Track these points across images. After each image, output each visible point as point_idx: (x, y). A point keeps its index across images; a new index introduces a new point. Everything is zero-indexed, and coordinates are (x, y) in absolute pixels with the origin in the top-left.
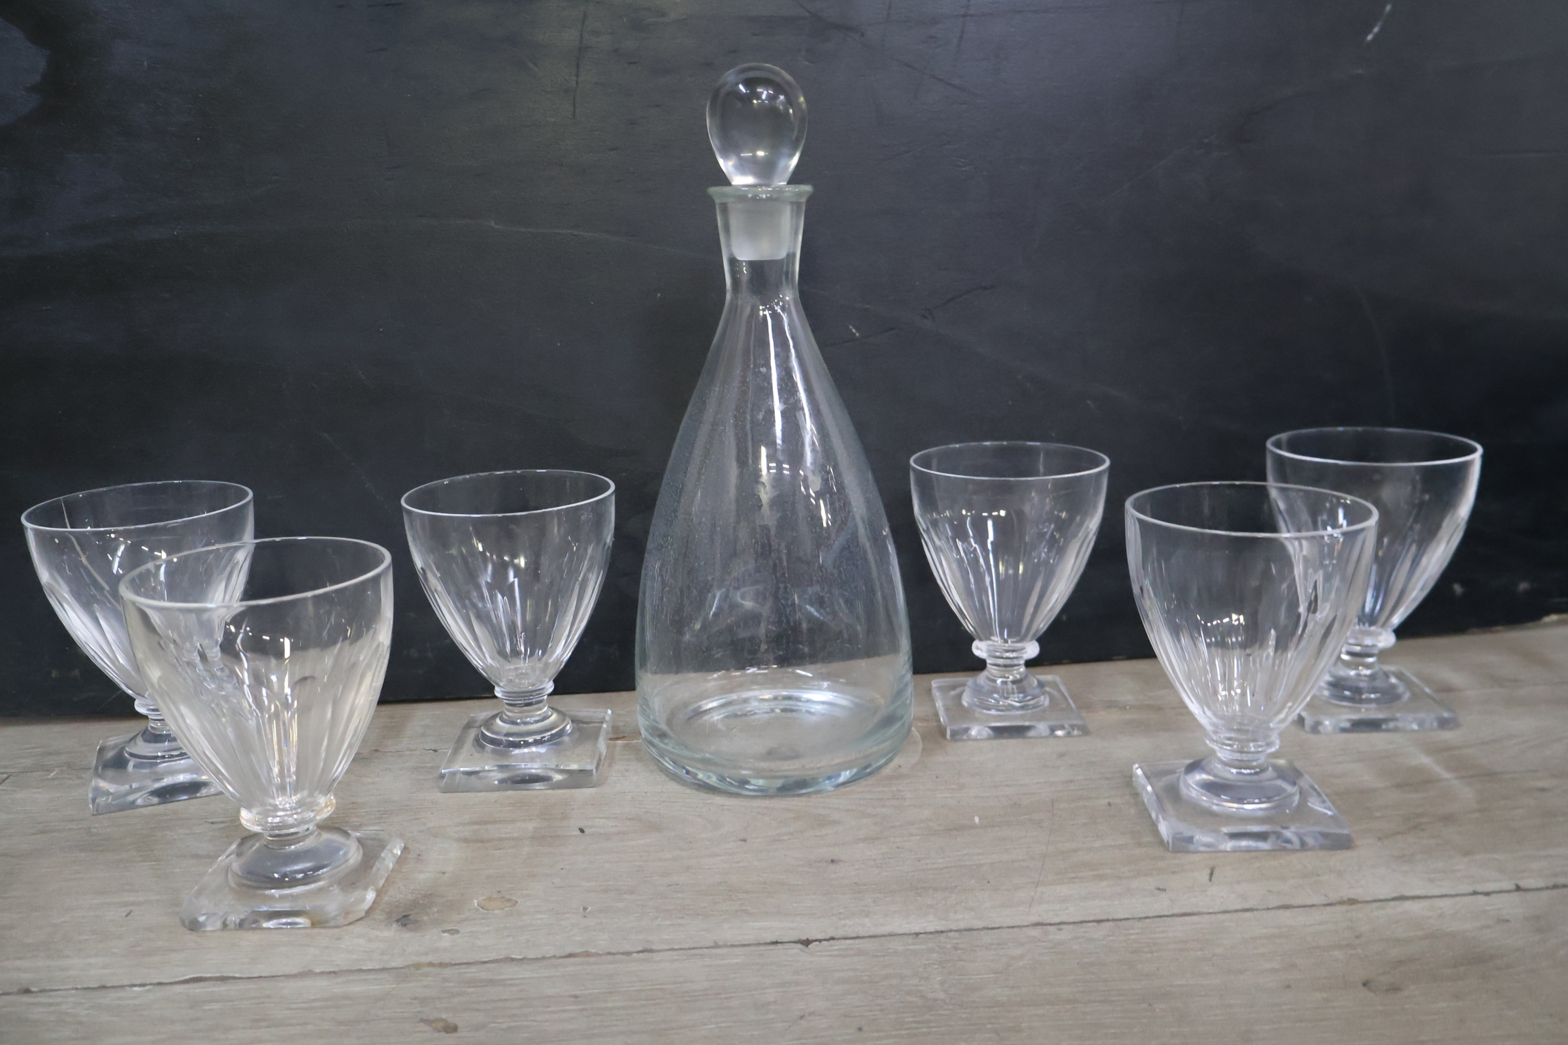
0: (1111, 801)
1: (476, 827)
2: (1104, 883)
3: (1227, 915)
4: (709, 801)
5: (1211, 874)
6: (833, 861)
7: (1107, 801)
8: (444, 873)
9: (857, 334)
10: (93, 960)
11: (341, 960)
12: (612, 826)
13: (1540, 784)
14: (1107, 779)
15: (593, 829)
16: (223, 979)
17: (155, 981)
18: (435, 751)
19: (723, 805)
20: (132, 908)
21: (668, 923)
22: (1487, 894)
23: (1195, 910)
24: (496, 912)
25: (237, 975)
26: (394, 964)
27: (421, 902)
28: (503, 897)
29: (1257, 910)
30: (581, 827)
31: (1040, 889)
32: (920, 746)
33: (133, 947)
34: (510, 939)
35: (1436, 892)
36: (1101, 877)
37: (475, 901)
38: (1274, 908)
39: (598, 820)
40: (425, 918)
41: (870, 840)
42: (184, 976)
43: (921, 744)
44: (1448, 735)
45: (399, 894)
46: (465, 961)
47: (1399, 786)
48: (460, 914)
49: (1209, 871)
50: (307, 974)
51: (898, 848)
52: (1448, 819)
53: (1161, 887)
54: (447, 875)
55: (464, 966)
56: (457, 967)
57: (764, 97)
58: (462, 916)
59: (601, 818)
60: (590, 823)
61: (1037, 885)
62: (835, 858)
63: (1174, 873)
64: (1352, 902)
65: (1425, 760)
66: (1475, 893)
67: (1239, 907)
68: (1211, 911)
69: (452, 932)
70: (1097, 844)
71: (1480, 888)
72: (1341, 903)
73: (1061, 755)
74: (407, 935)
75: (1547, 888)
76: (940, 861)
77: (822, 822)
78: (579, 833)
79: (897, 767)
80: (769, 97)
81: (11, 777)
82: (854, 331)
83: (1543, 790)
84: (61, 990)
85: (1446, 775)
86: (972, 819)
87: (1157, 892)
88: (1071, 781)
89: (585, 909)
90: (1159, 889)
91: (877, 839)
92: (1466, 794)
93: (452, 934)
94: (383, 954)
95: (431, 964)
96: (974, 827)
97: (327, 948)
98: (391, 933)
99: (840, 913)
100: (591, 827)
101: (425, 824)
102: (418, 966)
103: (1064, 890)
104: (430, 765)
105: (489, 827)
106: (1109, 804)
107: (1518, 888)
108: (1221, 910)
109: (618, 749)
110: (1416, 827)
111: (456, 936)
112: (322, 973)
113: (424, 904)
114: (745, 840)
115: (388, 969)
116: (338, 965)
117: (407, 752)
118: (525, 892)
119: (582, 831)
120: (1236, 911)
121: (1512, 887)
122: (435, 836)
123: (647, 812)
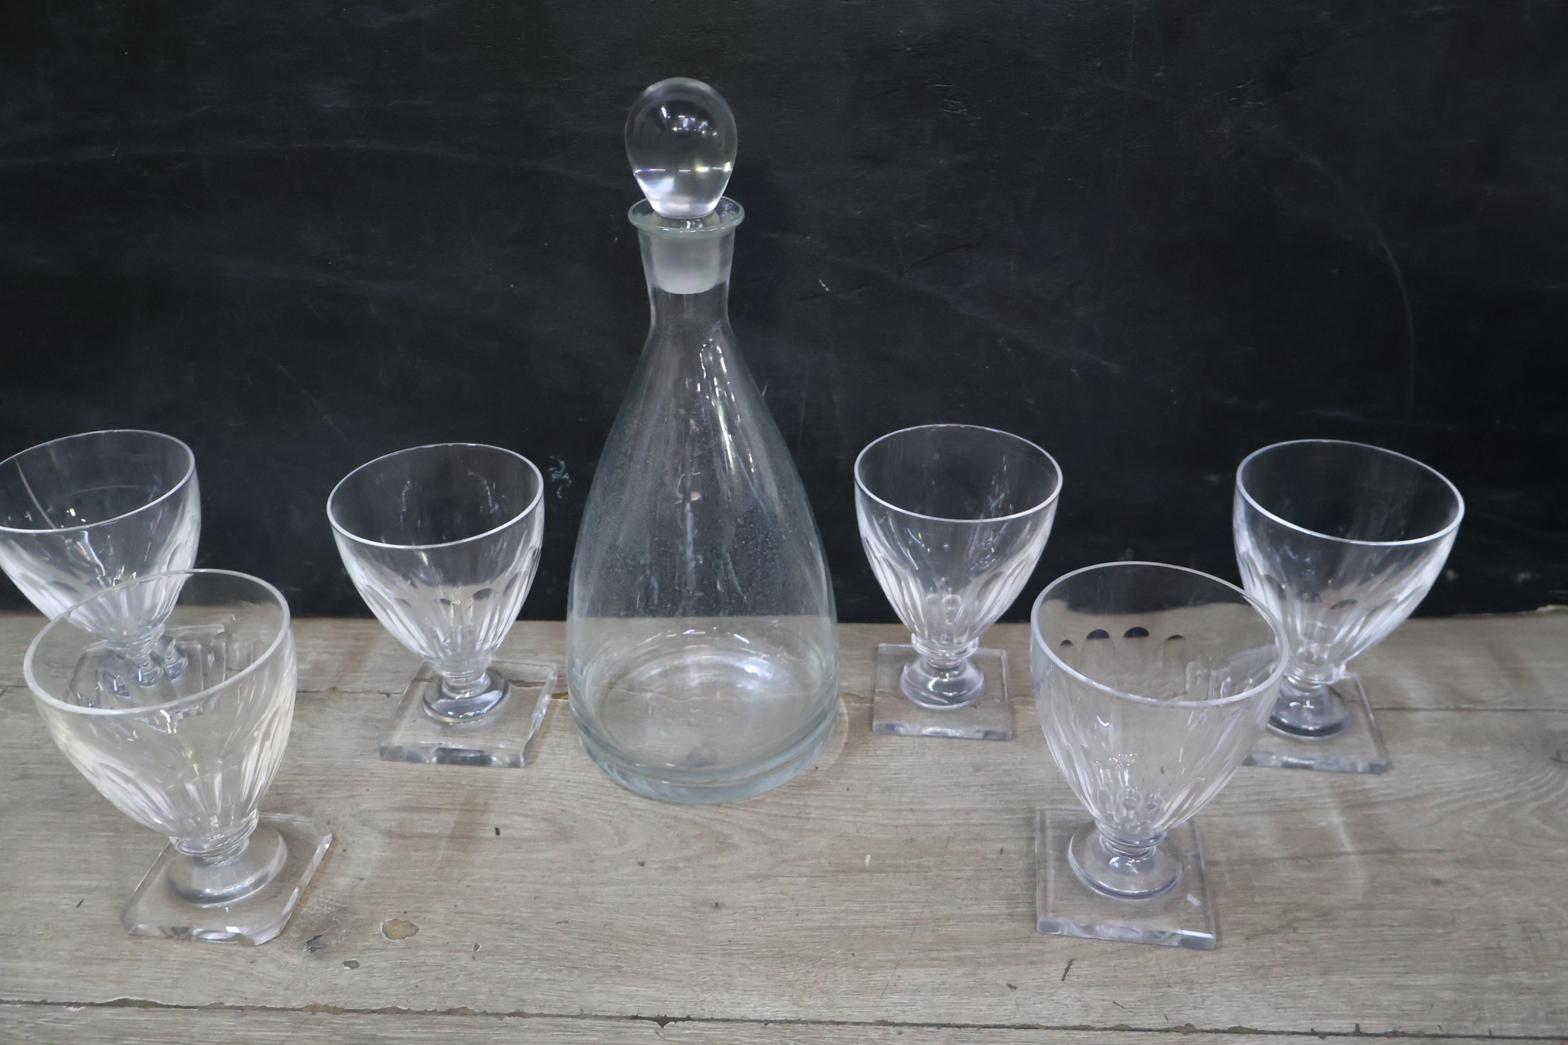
0: (1005, 846)
1: (404, 815)
2: (961, 971)
3: (1063, 1033)
4: (625, 801)
5: (1067, 970)
6: (717, 905)
7: (999, 846)
8: (361, 879)
9: (827, 289)
10: (39, 965)
11: (251, 992)
12: (526, 829)
13: (1438, 873)
14: (1011, 811)
15: (508, 831)
16: (146, 1005)
17: (88, 1001)
18: (388, 695)
19: (636, 809)
20: (82, 896)
21: (546, 976)
22: (1323, 1035)
23: (1035, 1022)
24: (398, 941)
25: (158, 1002)
26: (294, 1004)
27: (334, 919)
28: (407, 921)
29: (1093, 1029)
30: (498, 827)
31: (899, 972)
32: (844, 738)
33: (77, 950)
34: (401, 983)
35: (1275, 1026)
36: (961, 961)
37: (382, 924)
38: (1110, 1029)
39: (516, 818)
40: (334, 942)
41: (760, 878)
42: (114, 997)
43: (846, 734)
44: (1372, 781)
45: (316, 906)
46: (356, 1007)
47: (1295, 858)
48: (365, 941)
49: (1066, 966)
50: (217, 1007)
51: (782, 893)
52: (1326, 916)
53: (1013, 984)
54: (364, 882)
55: (354, 1015)
56: (348, 1015)
57: (685, 125)
58: (366, 943)
59: (519, 815)
60: (507, 822)
61: (898, 964)
62: (719, 901)
63: (1032, 963)
64: (1188, 1029)
65: (1336, 819)
66: (1313, 1033)
67: (1077, 1023)
68: (1049, 1025)
69: (353, 965)
70: (972, 911)
71: (1321, 1027)
72: (1177, 1030)
73: (978, 769)
74: (313, 964)
75: (1386, 1035)
76: (817, 917)
77: (723, 845)
78: (493, 834)
79: (814, 768)
80: (691, 126)
81: (6, 693)
82: (824, 285)
83: (1437, 882)
84: (7, 1002)
85: (1349, 847)
86: (863, 858)
87: (1008, 989)
88: (975, 810)
89: (476, 947)
90: (1010, 986)
91: (766, 877)
92: (1358, 876)
93: (353, 968)
94: (287, 989)
95: (326, 1009)
96: (863, 870)
97: (241, 973)
98: (297, 958)
99: (705, 983)
100: (507, 827)
101: (358, 805)
102: (313, 1009)
103: (921, 975)
104: (379, 716)
105: (416, 816)
106: (1002, 851)
107: (1358, 1032)
108: (1059, 1025)
109: (558, 710)
110: (1289, 925)
111: (355, 971)
112: (231, 1007)
113: (336, 922)
114: (642, 864)
115: (288, 1009)
116: (246, 999)
117: (362, 695)
118: (429, 916)
119: (498, 832)
120: (1074, 1028)
121: (1351, 1029)
122: (364, 823)
123: (563, 810)
